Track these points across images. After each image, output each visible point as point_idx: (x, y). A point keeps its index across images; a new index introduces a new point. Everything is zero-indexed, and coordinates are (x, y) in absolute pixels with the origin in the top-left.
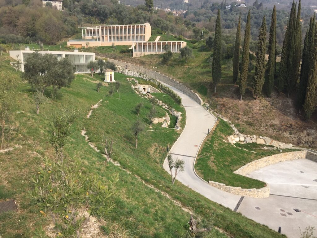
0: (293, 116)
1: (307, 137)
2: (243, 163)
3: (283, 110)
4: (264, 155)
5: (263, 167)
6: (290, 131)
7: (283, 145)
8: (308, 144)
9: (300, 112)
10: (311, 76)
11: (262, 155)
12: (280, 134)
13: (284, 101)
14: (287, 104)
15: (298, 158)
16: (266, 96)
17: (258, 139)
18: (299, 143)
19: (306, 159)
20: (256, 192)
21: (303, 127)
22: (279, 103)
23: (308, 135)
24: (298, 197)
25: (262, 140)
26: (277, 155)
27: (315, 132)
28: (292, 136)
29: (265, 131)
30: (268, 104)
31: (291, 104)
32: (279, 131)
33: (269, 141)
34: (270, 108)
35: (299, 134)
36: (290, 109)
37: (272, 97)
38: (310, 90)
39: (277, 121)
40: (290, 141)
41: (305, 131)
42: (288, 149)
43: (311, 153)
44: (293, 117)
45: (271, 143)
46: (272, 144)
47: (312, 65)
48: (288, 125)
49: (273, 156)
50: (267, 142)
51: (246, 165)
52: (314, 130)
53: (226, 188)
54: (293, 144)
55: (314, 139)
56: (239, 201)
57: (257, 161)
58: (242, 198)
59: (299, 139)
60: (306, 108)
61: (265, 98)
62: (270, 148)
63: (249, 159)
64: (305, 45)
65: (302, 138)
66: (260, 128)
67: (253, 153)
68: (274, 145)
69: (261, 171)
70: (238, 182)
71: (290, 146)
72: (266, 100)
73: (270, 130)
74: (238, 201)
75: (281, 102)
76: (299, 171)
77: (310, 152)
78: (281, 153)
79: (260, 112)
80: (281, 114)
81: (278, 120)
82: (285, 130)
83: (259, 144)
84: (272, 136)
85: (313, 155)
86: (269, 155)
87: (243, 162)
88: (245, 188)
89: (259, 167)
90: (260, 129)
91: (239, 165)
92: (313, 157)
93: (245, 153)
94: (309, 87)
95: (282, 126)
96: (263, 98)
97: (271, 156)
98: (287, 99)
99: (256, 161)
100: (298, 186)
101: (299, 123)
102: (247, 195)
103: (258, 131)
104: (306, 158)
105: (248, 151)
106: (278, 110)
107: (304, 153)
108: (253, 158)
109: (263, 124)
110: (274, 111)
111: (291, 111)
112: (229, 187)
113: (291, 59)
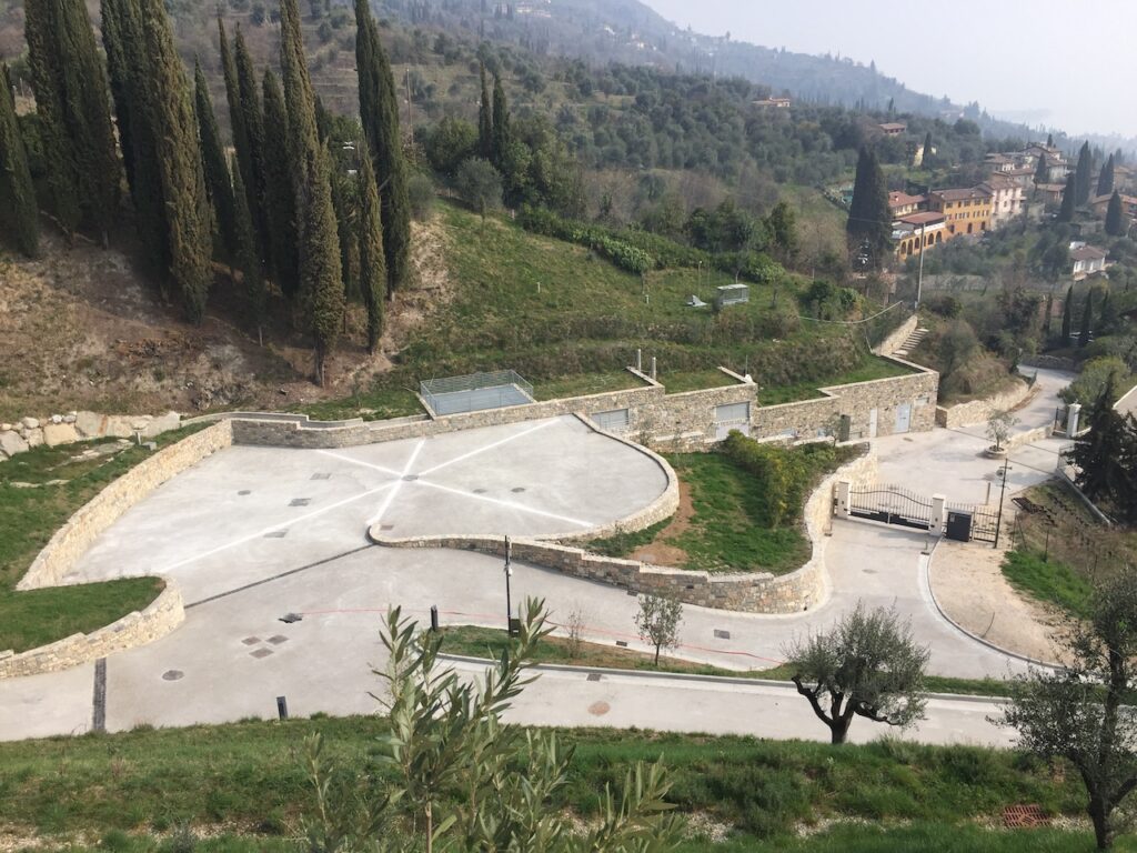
0: (146, 312)
1: (216, 375)
2: (37, 539)
3: (105, 298)
4: (102, 479)
5: (111, 526)
6: (154, 369)
7: (148, 426)
8: (225, 397)
9: (165, 295)
10: (168, 162)
11: (92, 485)
12: (122, 389)
13: (98, 266)
14: (110, 273)
15: (213, 452)
16: (20, 255)
17: (49, 429)
18: (196, 400)
19: (236, 447)
20: (142, 624)
21: (195, 344)
22: (82, 275)
23: (217, 365)
24: (273, 575)
25: (64, 426)
26: (143, 466)
27: (234, 351)
28: (167, 382)
29: (64, 390)
30: (40, 285)
31: (124, 272)
32: (117, 378)
33: (92, 424)
34: (53, 300)
35: (187, 370)
36: (129, 290)
37: (47, 255)
38: (180, 211)
39: (97, 343)
40: (165, 403)
41: (202, 357)
42: (173, 432)
43: (245, 422)
44: (146, 316)
45: (101, 430)
46: (109, 433)
47: (162, 123)
48: (140, 350)
49: (132, 472)
50: (84, 429)
51: (54, 541)
52: (230, 347)
53: (21, 665)
54: (178, 409)
55: (237, 374)
56: (96, 686)
57: (85, 509)
58: (101, 669)
59: (193, 387)
60: (184, 276)
61: (21, 265)
62: (107, 449)
63: (52, 515)
64: (111, 47)
65: (202, 381)
66: (42, 385)
67: (56, 486)
68: (117, 434)
69: (112, 543)
70: (57, 617)
71: (172, 420)
72: (27, 271)
73: (84, 384)
74: (93, 686)
75: (87, 269)
76: (237, 491)
77: (242, 419)
78: (156, 451)
79: (19, 323)
80: (103, 314)
81: (98, 340)
82: (137, 368)
83: (62, 447)
84: (97, 403)
85: (254, 425)
86: (118, 476)
87: (35, 534)
88: (97, 629)
89: (100, 530)
90: (42, 389)
91: (22, 552)
92: (254, 433)
93: (26, 497)
94: (175, 201)
95: (121, 355)
96: (14, 266)
97: (125, 476)
98: (105, 254)
99: (80, 512)
100: (255, 541)
101: (174, 333)
102: (112, 648)
103: (38, 398)
104: (236, 442)
105: (36, 485)
106: (86, 301)
107: (223, 429)
108: (65, 504)
109: (46, 365)
110: (72, 306)
111: (134, 296)
112: (32, 652)
113: (75, 104)
